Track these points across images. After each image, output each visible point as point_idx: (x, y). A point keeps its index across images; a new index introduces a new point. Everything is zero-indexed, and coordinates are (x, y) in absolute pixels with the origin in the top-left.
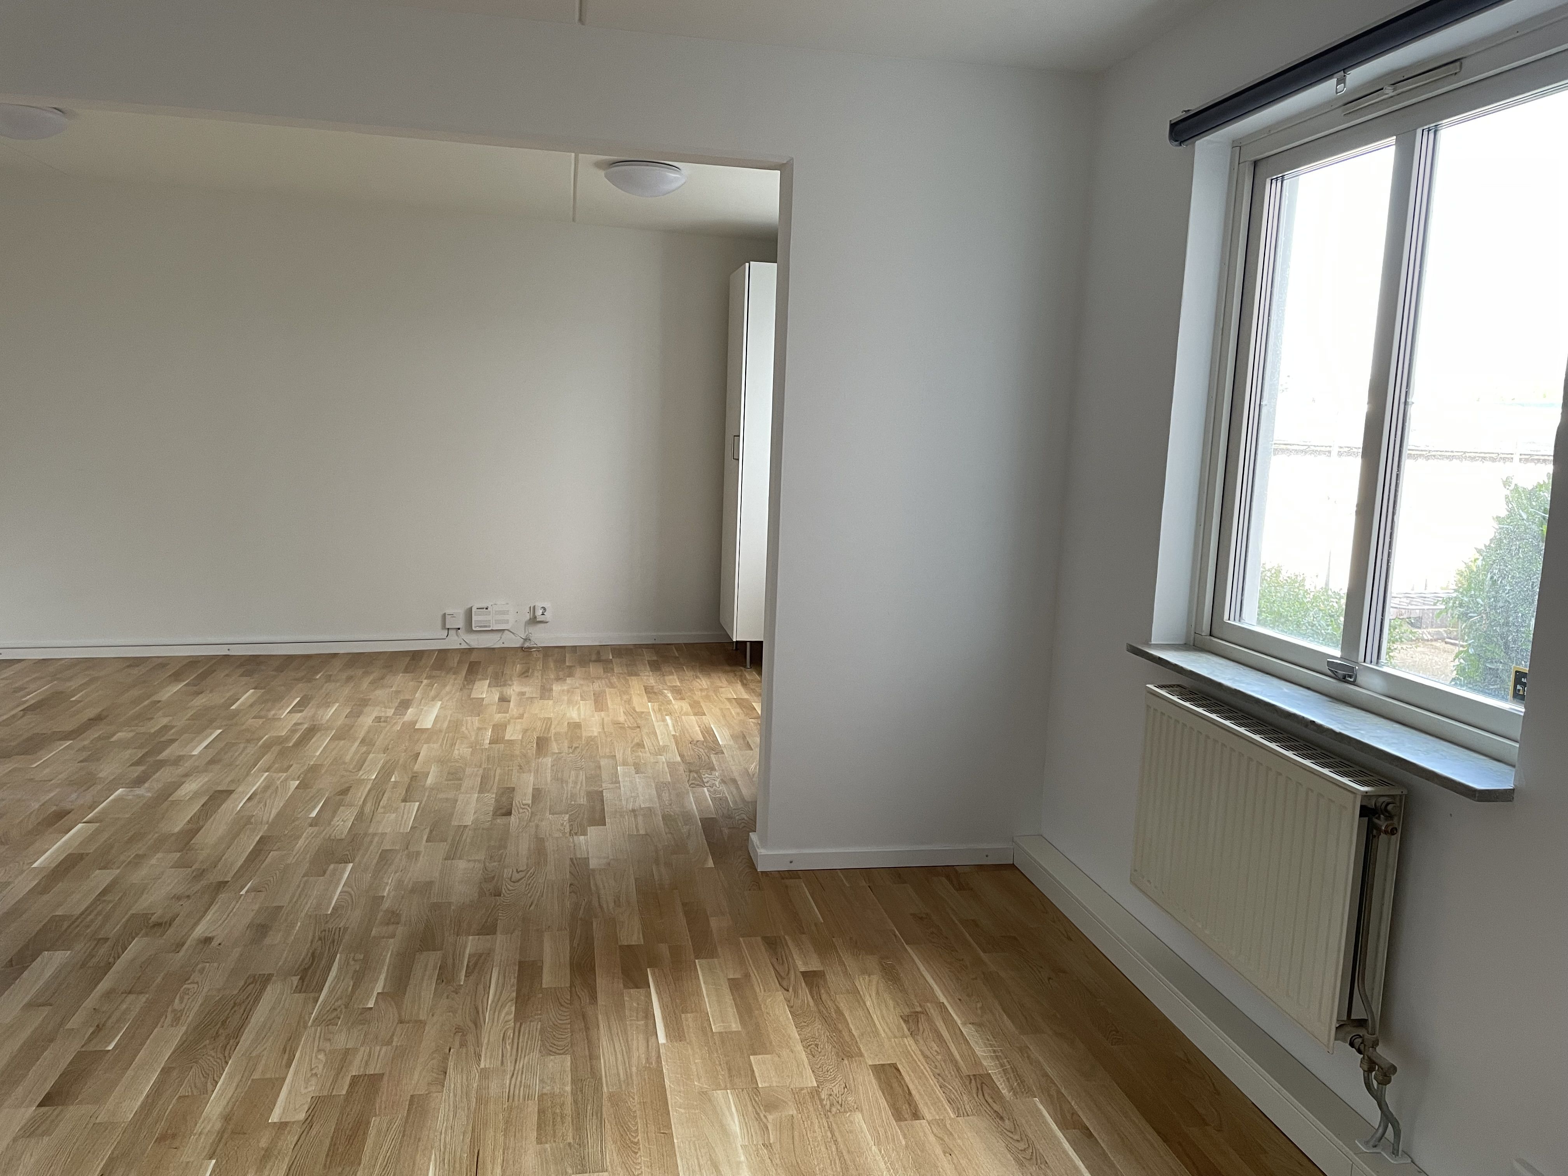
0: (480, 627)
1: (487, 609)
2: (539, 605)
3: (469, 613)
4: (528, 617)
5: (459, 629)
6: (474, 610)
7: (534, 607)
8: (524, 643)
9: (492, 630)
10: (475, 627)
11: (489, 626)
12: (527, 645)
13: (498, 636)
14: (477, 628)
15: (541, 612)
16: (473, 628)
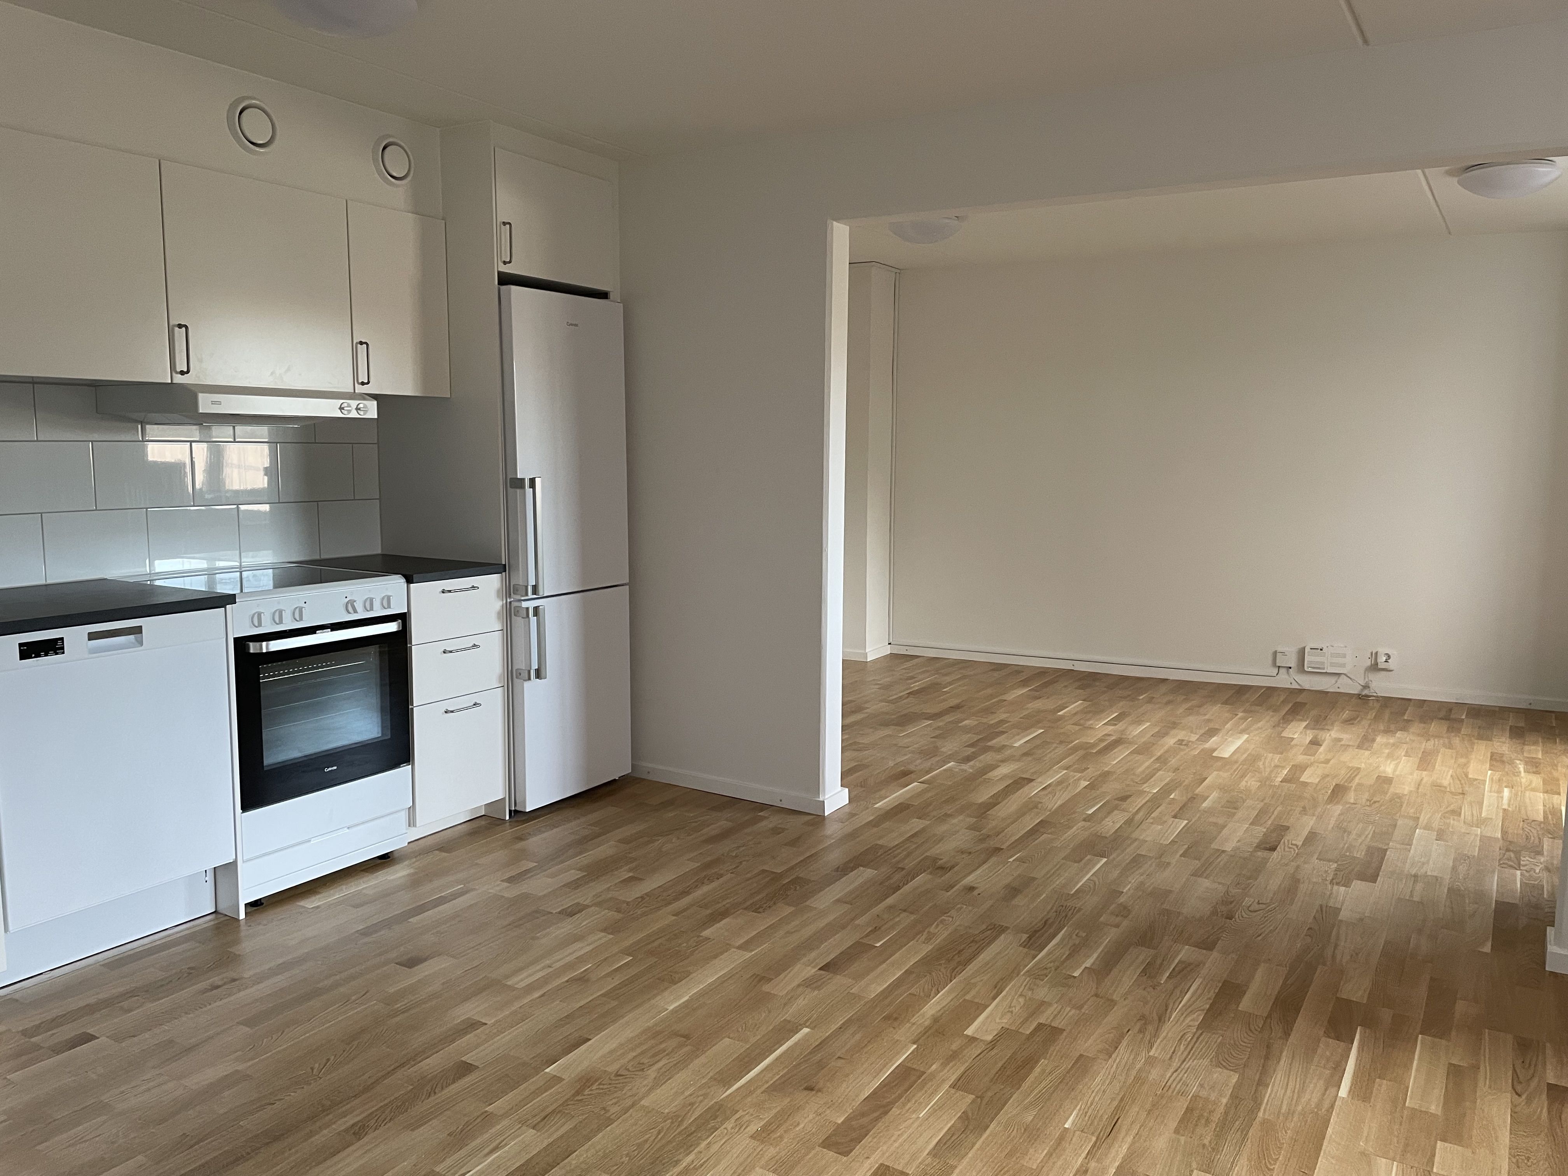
0: (1314, 668)
1: (1321, 650)
2: (1382, 651)
3: (1302, 653)
4: (1368, 662)
5: (1290, 668)
6: (1307, 650)
7: (1377, 653)
8: (1362, 690)
9: (1327, 673)
10: (1308, 668)
11: (1324, 669)
12: (1366, 692)
13: (1333, 680)
14: (1310, 670)
15: (1384, 659)
16: (1306, 669)
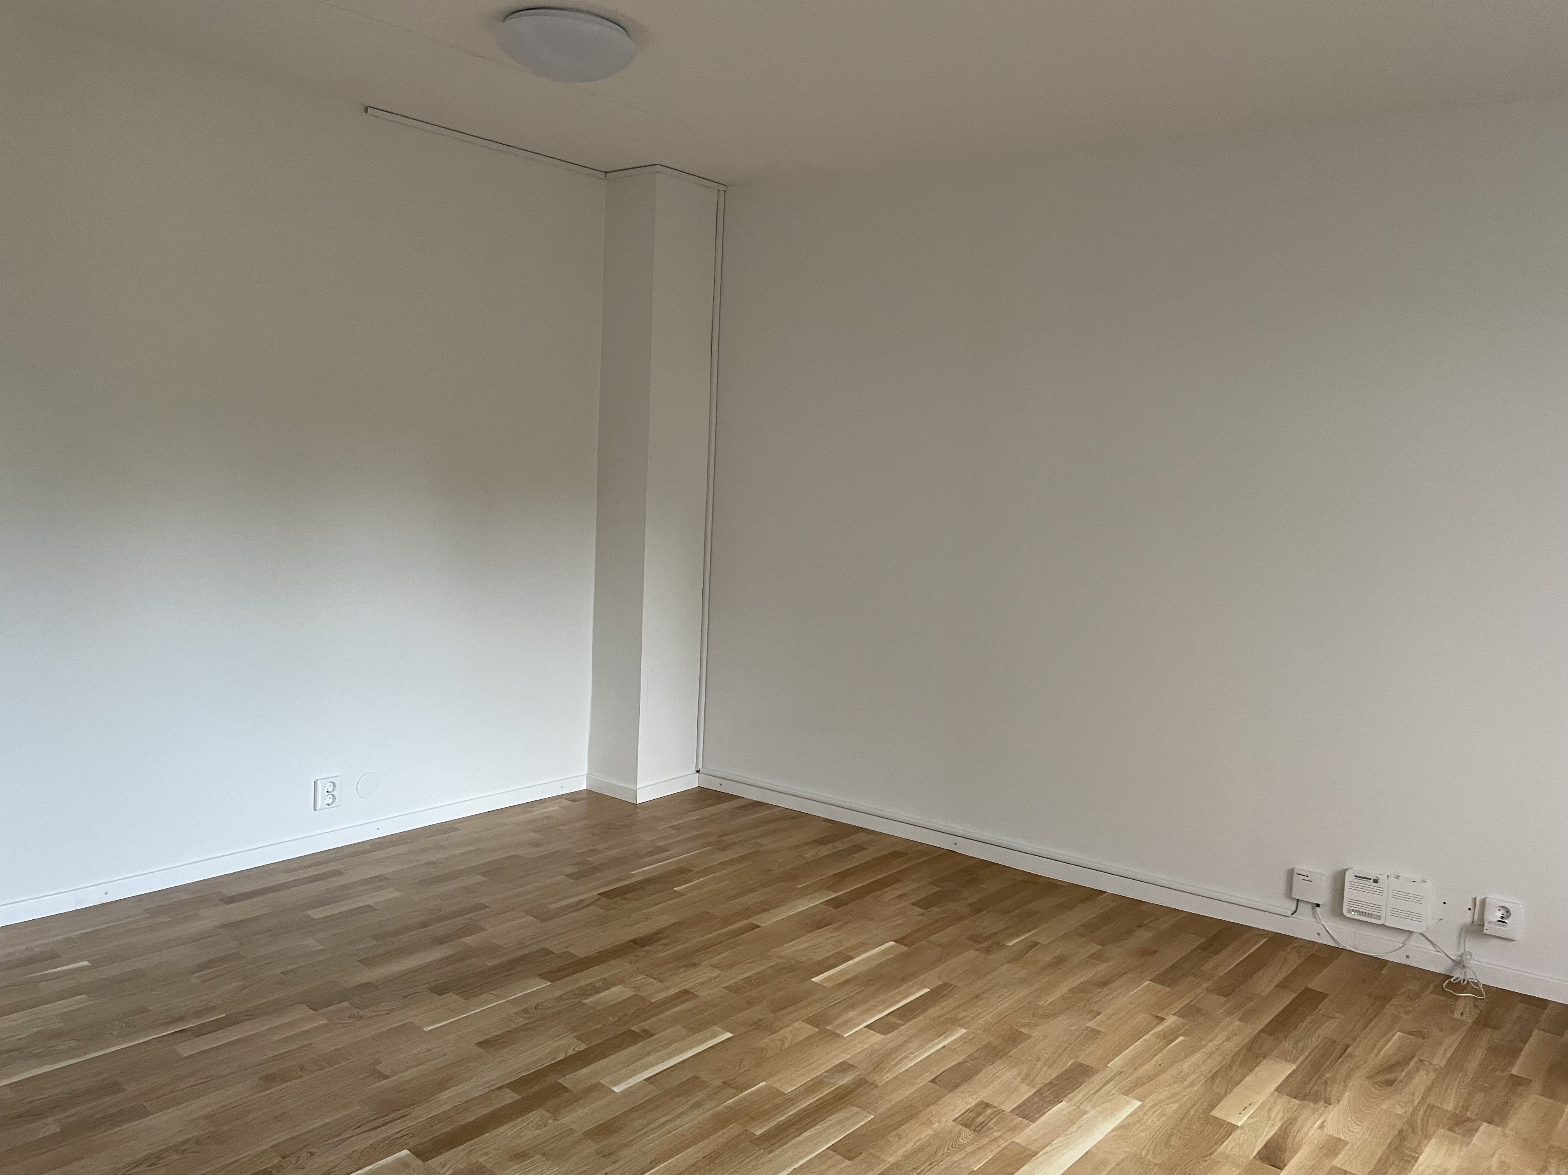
0: (1361, 913)
1: (1376, 881)
2: (1496, 899)
3: (1339, 881)
4: (1467, 918)
5: (1318, 905)
6: (1349, 877)
7: (1484, 901)
8: (1452, 969)
9: (1383, 925)
10: (1349, 911)
11: (1379, 917)
12: (1457, 975)
13: (1397, 940)
14: (1353, 915)
15: (1499, 914)
16: (1345, 912)
